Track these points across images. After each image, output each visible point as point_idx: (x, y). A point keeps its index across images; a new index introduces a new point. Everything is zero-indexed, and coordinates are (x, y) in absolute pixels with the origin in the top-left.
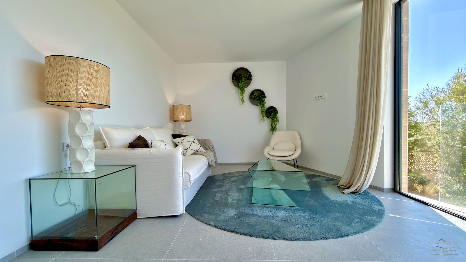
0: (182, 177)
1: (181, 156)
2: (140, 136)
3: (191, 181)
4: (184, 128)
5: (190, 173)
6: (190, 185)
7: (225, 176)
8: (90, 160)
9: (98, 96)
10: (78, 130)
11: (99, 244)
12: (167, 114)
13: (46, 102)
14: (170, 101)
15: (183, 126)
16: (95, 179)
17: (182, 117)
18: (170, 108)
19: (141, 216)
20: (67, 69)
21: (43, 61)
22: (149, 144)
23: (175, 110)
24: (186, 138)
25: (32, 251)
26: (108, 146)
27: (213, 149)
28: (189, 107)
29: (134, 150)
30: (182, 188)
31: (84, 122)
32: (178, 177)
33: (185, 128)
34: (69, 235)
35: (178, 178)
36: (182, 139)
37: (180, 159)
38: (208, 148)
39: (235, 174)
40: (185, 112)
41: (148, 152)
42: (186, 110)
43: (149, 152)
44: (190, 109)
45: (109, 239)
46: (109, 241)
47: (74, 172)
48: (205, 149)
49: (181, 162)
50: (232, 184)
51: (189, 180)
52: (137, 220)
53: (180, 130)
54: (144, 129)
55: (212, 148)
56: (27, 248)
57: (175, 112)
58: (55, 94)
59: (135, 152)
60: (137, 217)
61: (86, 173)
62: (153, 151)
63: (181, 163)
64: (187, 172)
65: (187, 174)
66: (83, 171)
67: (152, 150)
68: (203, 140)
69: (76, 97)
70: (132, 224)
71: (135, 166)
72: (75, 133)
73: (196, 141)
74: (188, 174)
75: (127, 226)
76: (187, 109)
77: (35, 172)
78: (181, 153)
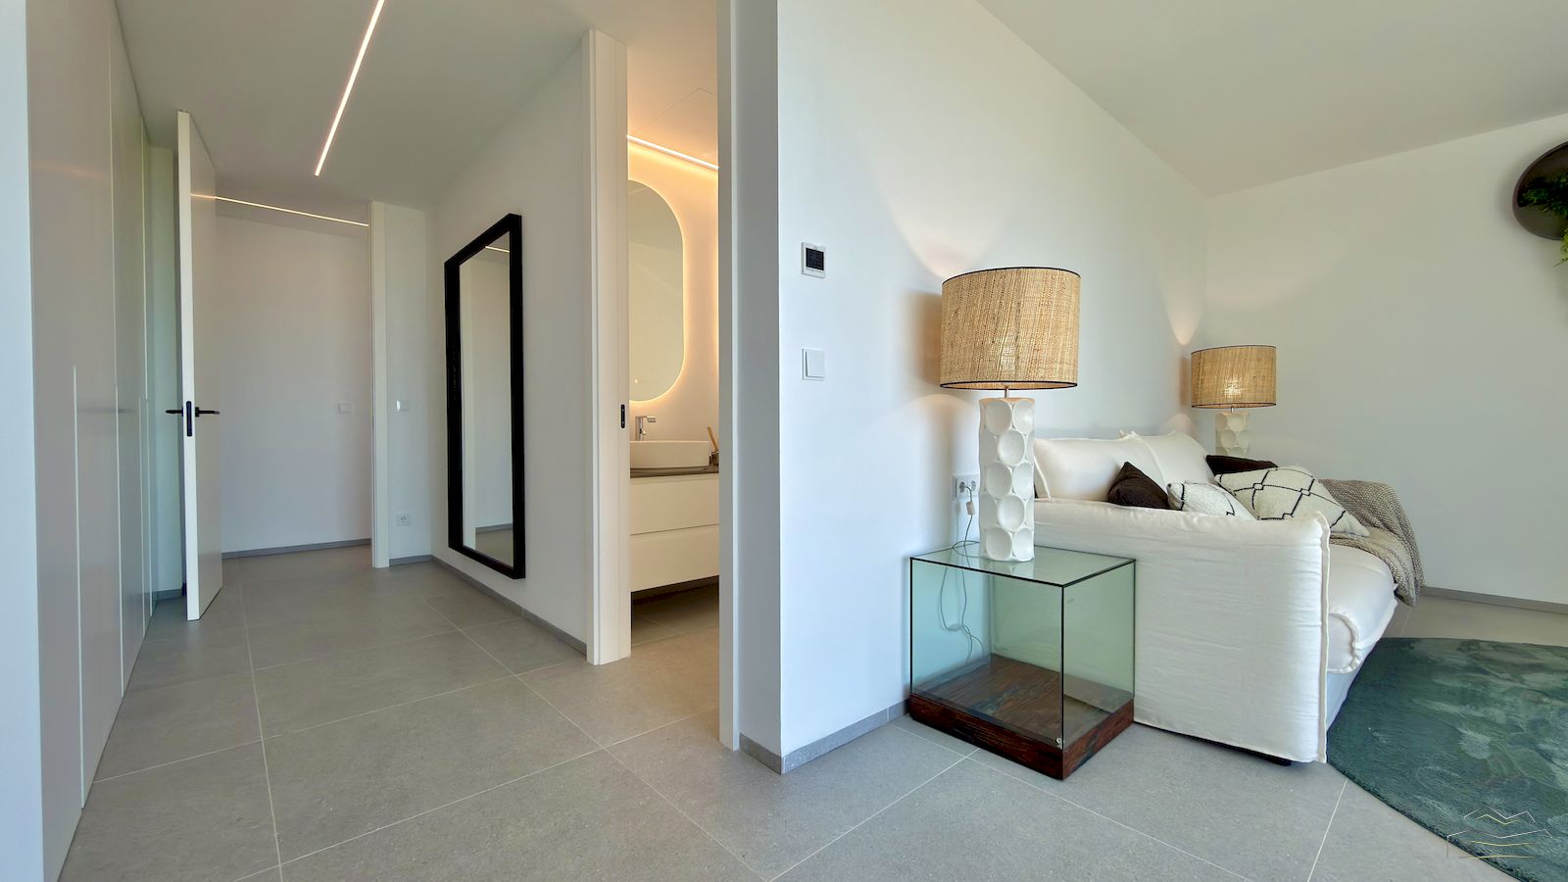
0: (1319, 630)
1: (1319, 551)
2: (1127, 465)
3: (1357, 652)
4: (1240, 430)
5: (1354, 621)
6: (1350, 665)
7: (1479, 658)
8: (1026, 529)
9: (1059, 360)
10: (1004, 453)
11: (1065, 763)
12: (1172, 383)
13: (941, 385)
14: (1184, 334)
15: (1235, 424)
16: (1063, 586)
17: (1232, 391)
18: (1183, 362)
19: (1147, 718)
20: (998, 302)
21: (938, 290)
22: (1174, 498)
23: (1207, 367)
24: (1273, 476)
25: (908, 720)
26: (1045, 492)
27: (1404, 526)
28: (1268, 354)
29: (1132, 514)
30: (1317, 670)
31: (1017, 430)
32: (1302, 626)
33: (1244, 432)
34: (989, 712)
35: (1308, 629)
36: (1256, 476)
37: (1316, 563)
38: (1375, 520)
39: (1546, 658)
40: (1248, 377)
41: (1183, 525)
42: (1253, 364)
43: (1187, 522)
44: (1273, 360)
45: (1082, 758)
46: (1084, 762)
47: (992, 556)
48: (1364, 521)
49: (1316, 573)
50: (1540, 702)
51: (1348, 647)
52: (1133, 728)
53: (1222, 440)
54: (1121, 439)
55: (1396, 521)
56: (901, 709)
57: (1204, 373)
58: (969, 365)
59: (1135, 517)
60: (1136, 720)
61: (1016, 562)
62: (1199, 521)
63: (1319, 578)
64: (1340, 612)
65: (1340, 624)
66: (1011, 557)
67: (1195, 520)
68: (1346, 483)
69: (1013, 368)
70: (1124, 735)
71: (1134, 561)
72: (998, 459)
73: (1318, 488)
74: (1345, 621)
75: (1114, 736)
76: (1259, 360)
77: (917, 544)
78: (1319, 542)
